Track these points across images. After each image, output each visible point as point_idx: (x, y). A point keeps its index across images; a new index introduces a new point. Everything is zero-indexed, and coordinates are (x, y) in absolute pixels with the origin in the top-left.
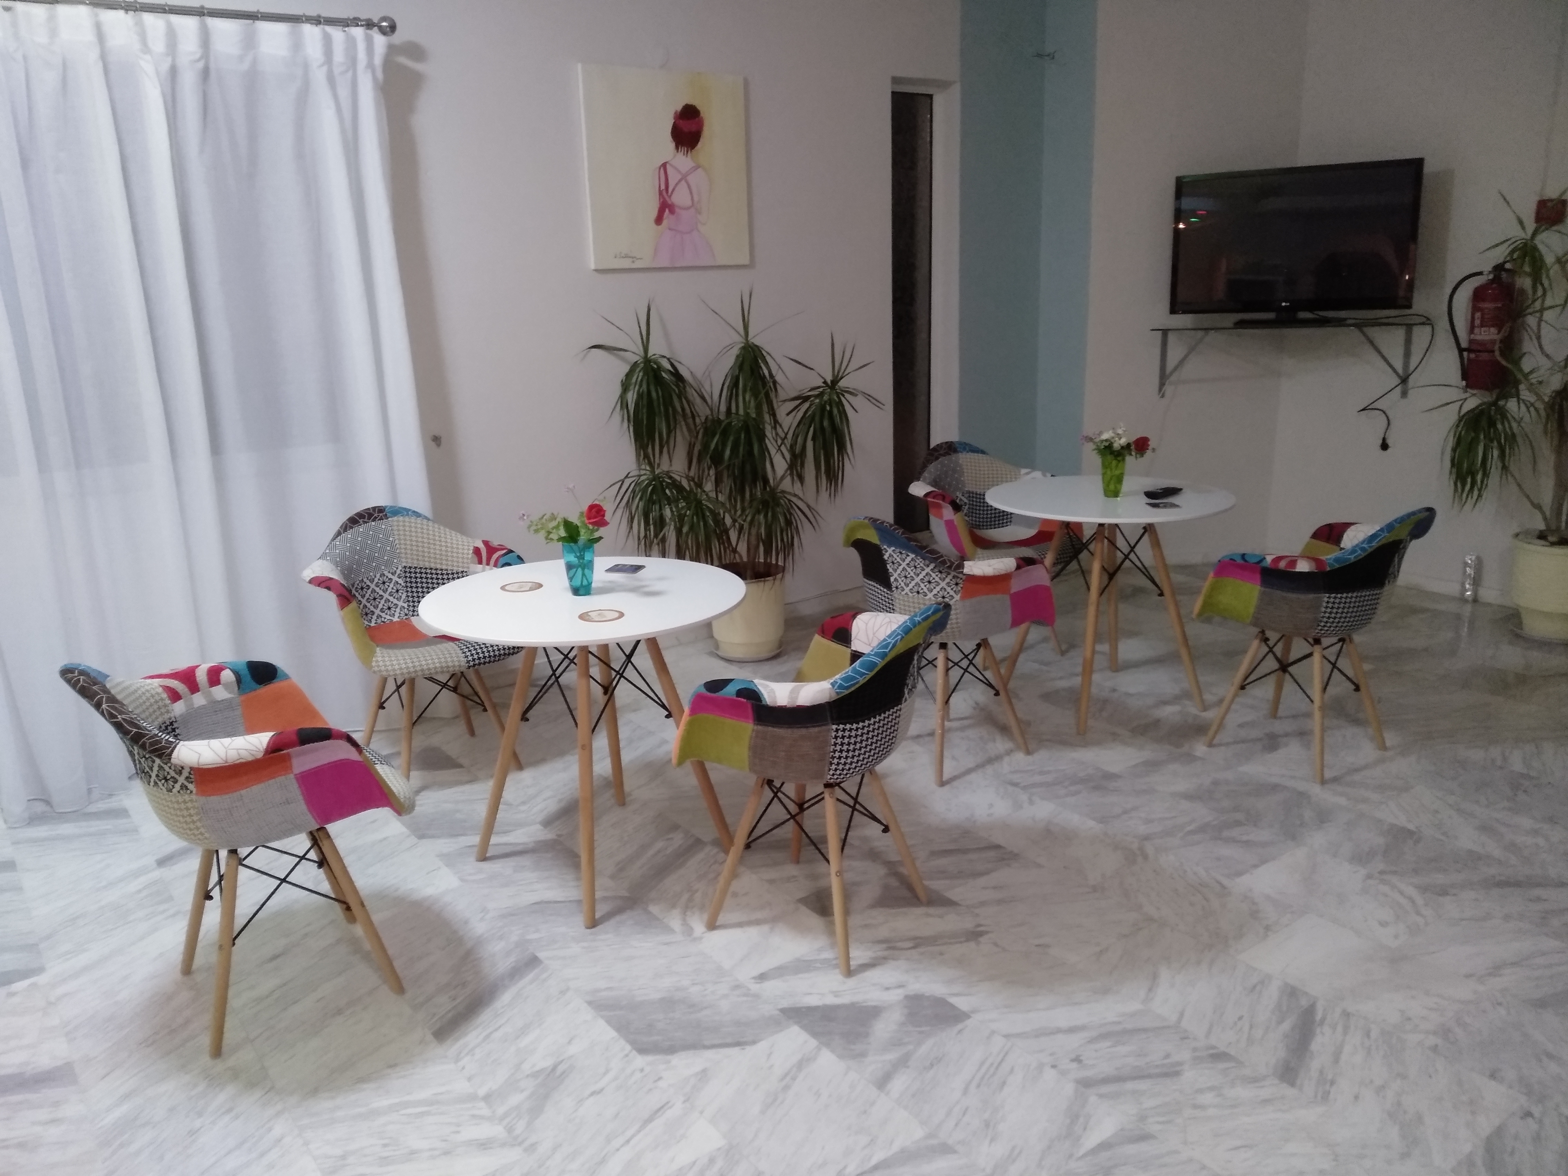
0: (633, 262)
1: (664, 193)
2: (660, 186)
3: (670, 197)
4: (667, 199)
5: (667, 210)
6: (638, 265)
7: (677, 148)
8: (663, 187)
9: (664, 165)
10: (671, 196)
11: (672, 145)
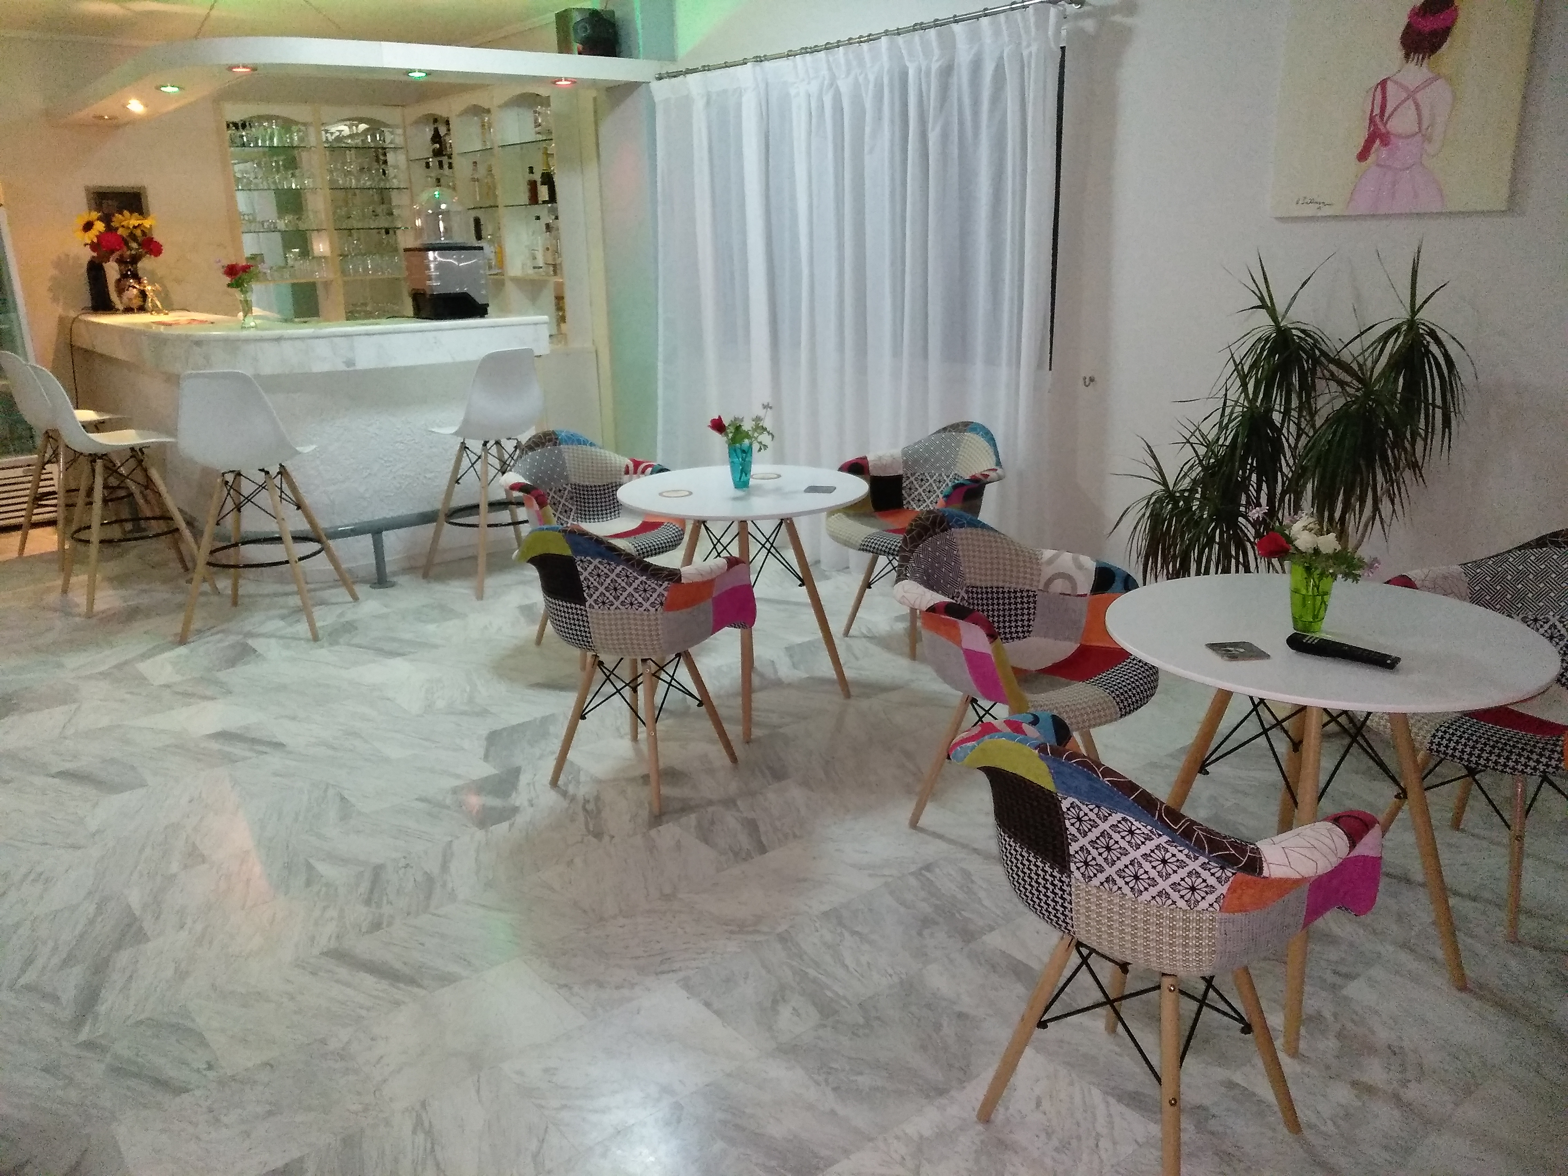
0: (1319, 208)
1: (1378, 119)
2: (1372, 111)
3: (1385, 124)
4: (1381, 127)
5: (1378, 142)
6: (1327, 211)
7: (1407, 56)
8: (1377, 111)
9: (1383, 84)
10: (1386, 122)
11: (1401, 54)
